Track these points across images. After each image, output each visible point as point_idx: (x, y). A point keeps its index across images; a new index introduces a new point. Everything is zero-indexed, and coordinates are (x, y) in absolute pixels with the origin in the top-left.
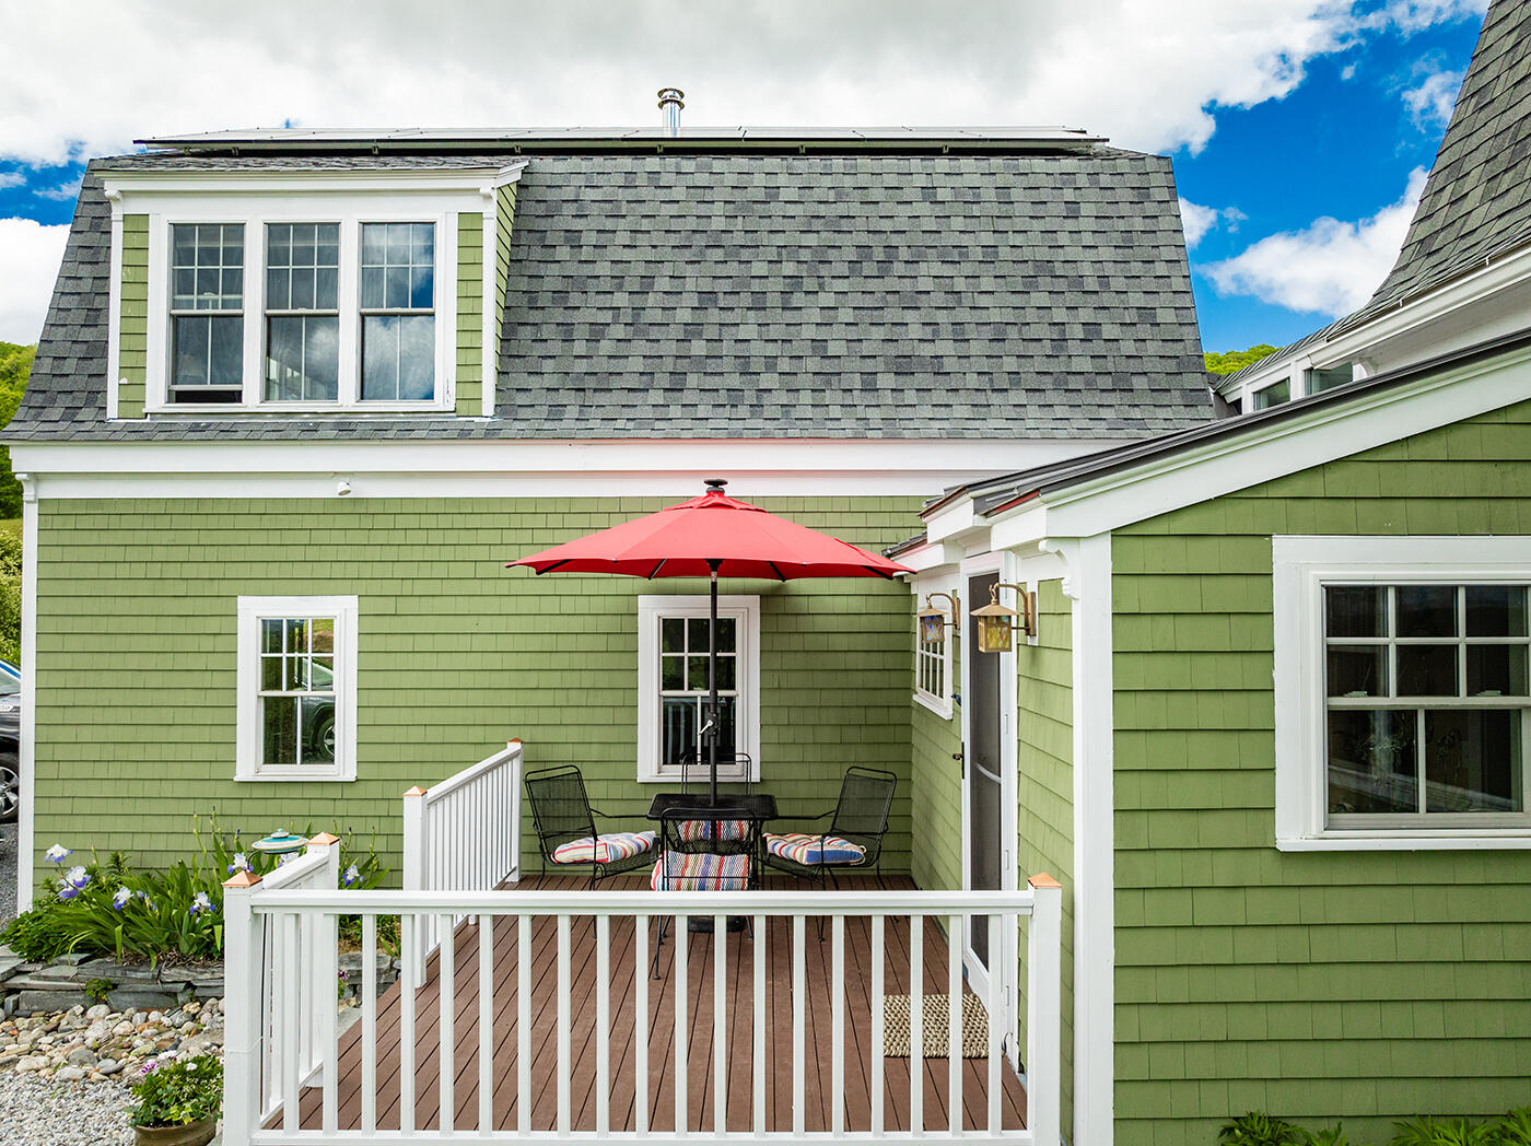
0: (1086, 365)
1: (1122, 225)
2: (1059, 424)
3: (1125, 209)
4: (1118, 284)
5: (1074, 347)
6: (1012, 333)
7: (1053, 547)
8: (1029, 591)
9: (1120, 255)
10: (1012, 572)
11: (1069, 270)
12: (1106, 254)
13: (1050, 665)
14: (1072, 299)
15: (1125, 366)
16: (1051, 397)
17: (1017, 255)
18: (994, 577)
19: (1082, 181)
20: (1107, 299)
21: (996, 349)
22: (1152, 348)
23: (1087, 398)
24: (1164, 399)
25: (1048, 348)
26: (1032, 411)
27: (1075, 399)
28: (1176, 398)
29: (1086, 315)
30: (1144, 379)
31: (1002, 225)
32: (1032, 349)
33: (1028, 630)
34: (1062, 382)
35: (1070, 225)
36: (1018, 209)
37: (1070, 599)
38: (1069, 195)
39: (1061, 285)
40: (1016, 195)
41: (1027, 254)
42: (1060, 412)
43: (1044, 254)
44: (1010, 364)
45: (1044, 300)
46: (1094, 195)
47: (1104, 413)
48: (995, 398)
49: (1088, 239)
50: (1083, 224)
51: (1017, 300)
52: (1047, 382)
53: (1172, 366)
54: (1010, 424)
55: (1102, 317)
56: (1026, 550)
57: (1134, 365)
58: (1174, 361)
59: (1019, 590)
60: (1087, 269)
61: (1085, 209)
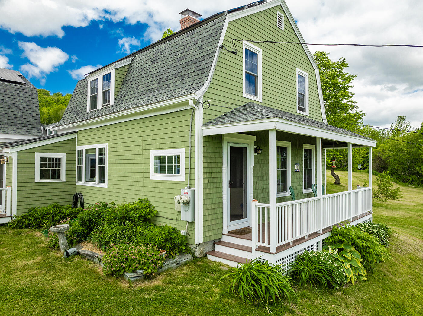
0: (20, 122)
1: (28, 99)
2: (15, 131)
3: (28, 96)
4: (26, 109)
5: (18, 119)
6: (6, 115)
7: (11, 153)
8: (8, 157)
9: (27, 104)
10: (5, 155)
11: (17, 105)
12: (24, 104)
13: (10, 165)
14: (18, 110)
15: (27, 123)
16: (13, 127)
17: (7, 101)
18: (3, 156)
19: (21, 90)
20: (24, 111)
21: (3, 117)
22: (32, 120)
23: (20, 127)
24: (34, 129)
25: (13, 118)
26: (10, 129)
27: (18, 127)
28: (36, 129)
29: (20, 114)
30: (30, 125)
31: (5, 96)
32: (10, 118)
33: (8, 162)
34: (16, 124)
35: (18, 98)
36: (8, 93)
37: (12, 158)
38: (18, 92)
39: (16, 108)
40: (7, 90)
41: (9, 102)
42: (15, 129)
43: (13, 102)
44: (6, 120)
45: (12, 110)
46: (23, 93)
47: (23, 130)
48: (3, 126)
49: (21, 101)
50: (20, 98)
51: (7, 110)
52: (13, 124)
53: (35, 124)
54: (5, 131)
55: (23, 114)
56: (7, 153)
57: (28, 123)
58: (35, 123)
59: (6, 157)
60: (21, 106)
61: (21, 95)
